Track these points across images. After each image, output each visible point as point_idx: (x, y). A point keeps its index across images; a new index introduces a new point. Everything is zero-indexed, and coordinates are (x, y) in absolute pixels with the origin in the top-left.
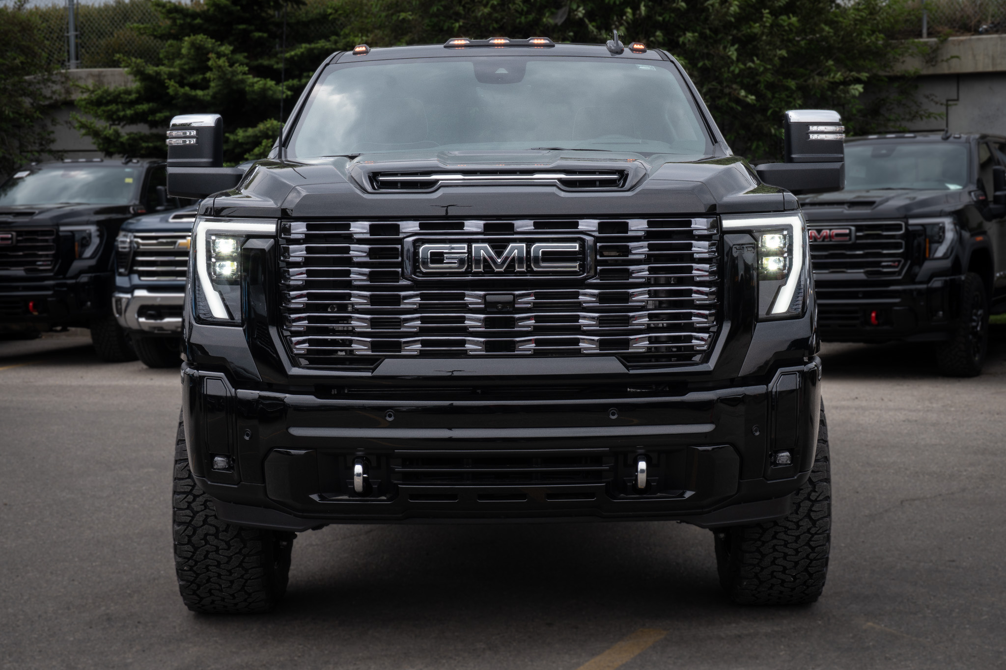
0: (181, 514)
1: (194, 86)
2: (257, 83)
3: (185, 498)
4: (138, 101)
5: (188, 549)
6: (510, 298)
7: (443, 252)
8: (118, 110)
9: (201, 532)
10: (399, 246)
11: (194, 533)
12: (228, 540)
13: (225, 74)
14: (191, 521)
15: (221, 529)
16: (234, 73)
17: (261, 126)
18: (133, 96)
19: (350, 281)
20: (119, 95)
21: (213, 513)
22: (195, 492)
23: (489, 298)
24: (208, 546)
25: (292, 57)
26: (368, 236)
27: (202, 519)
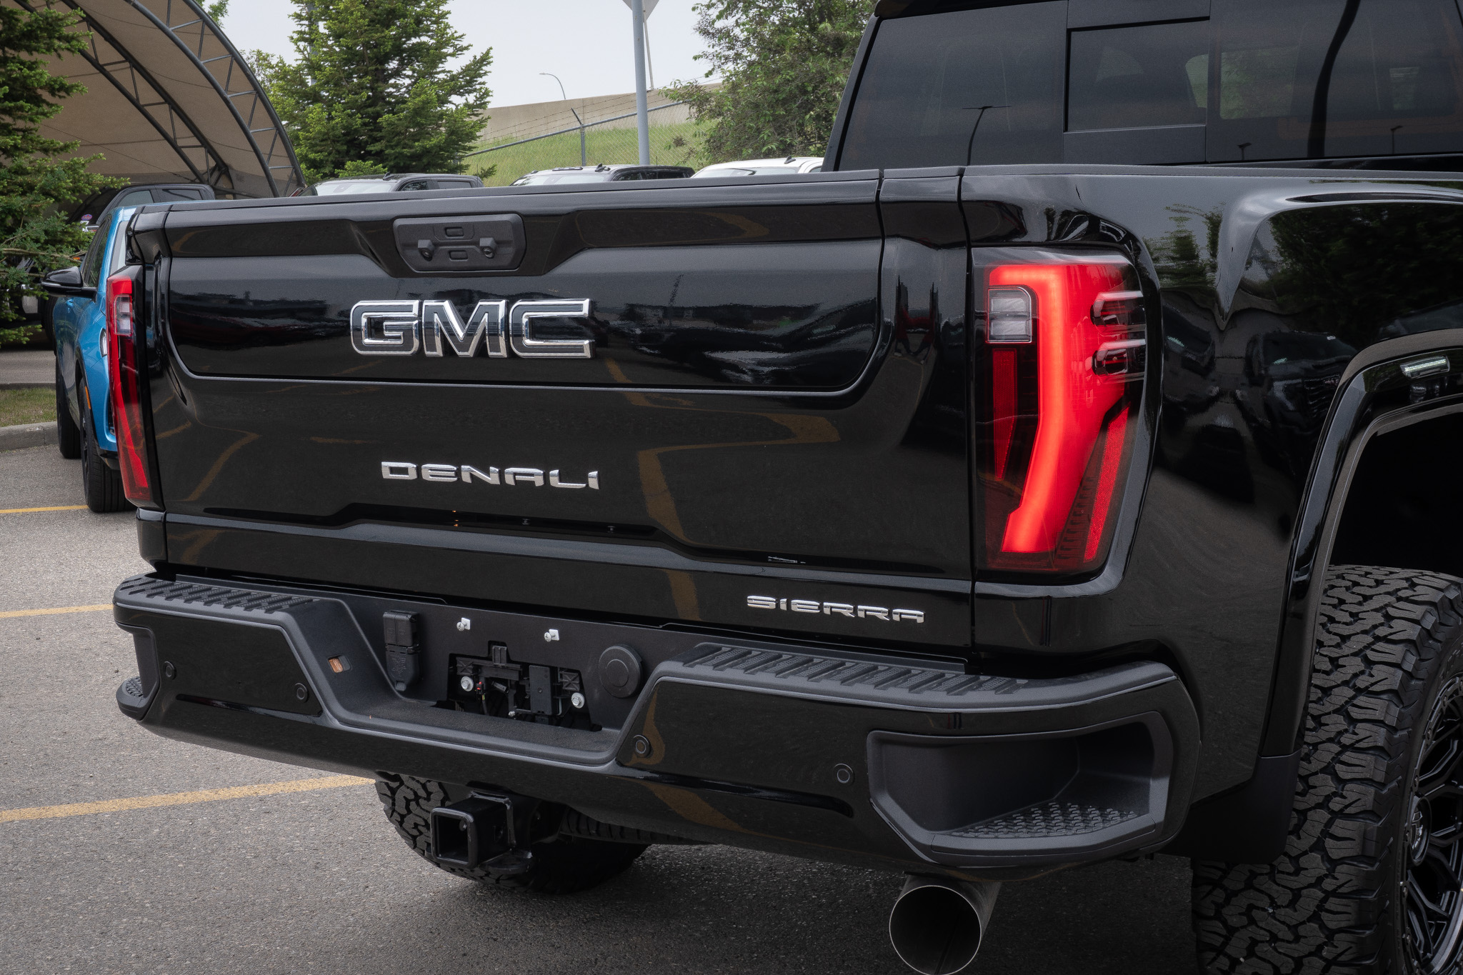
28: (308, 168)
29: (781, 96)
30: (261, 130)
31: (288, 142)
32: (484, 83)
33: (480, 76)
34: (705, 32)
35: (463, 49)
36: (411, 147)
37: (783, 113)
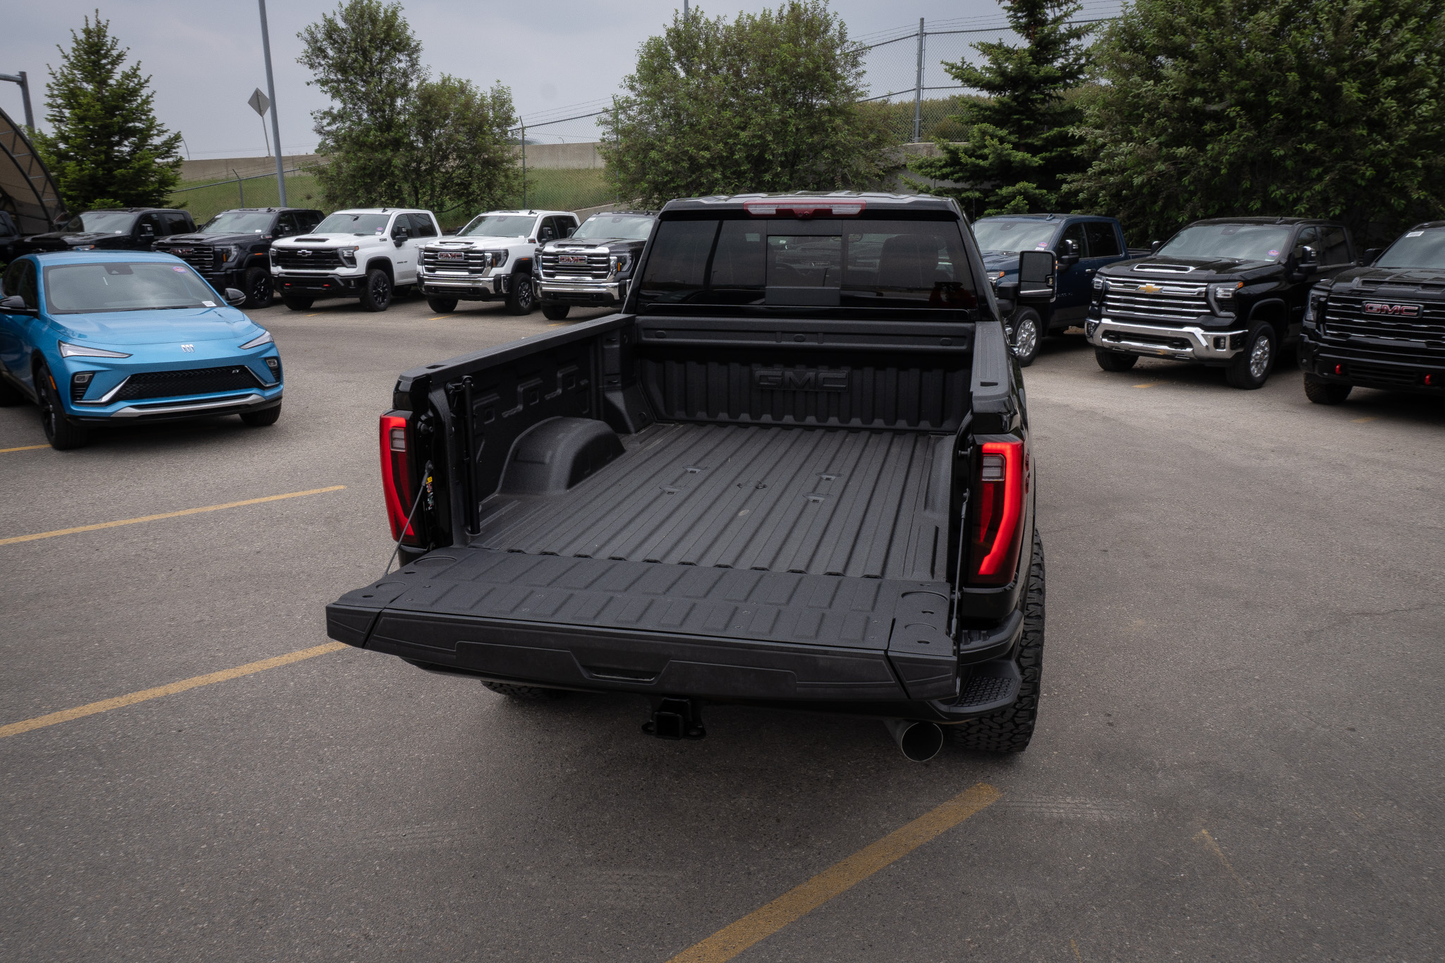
1: (978, 157)
2: (1019, 155)
4: (945, 166)
8: (932, 172)
13: (997, 150)
16: (1003, 149)
17: (1018, 186)
18: (941, 164)
20: (933, 163)
25: (1047, 137)
28: (68, 200)
29: (368, 172)
30: (37, 177)
31: (54, 183)
32: (177, 153)
33: (174, 148)
34: (320, 133)
35: (164, 132)
36: (134, 190)
37: (369, 181)
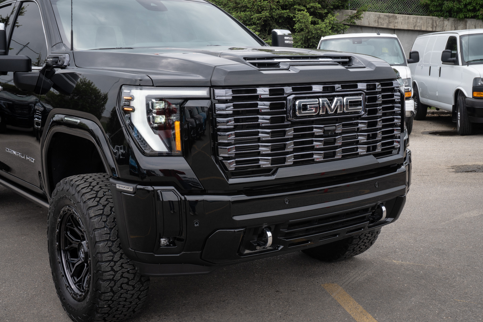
0: (107, 275)
3: (109, 264)
5: (110, 295)
6: (334, 128)
7: (306, 104)
9: (118, 284)
10: (285, 102)
11: (115, 285)
12: (134, 284)
14: (113, 277)
15: (130, 279)
19: (259, 124)
21: (126, 270)
22: (115, 260)
23: (326, 128)
24: (122, 290)
26: (268, 96)
27: (120, 275)
